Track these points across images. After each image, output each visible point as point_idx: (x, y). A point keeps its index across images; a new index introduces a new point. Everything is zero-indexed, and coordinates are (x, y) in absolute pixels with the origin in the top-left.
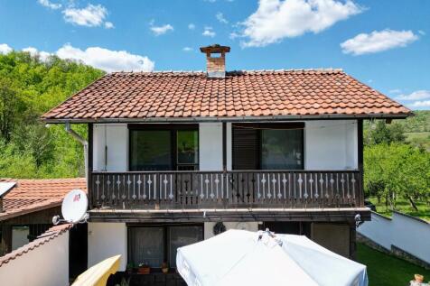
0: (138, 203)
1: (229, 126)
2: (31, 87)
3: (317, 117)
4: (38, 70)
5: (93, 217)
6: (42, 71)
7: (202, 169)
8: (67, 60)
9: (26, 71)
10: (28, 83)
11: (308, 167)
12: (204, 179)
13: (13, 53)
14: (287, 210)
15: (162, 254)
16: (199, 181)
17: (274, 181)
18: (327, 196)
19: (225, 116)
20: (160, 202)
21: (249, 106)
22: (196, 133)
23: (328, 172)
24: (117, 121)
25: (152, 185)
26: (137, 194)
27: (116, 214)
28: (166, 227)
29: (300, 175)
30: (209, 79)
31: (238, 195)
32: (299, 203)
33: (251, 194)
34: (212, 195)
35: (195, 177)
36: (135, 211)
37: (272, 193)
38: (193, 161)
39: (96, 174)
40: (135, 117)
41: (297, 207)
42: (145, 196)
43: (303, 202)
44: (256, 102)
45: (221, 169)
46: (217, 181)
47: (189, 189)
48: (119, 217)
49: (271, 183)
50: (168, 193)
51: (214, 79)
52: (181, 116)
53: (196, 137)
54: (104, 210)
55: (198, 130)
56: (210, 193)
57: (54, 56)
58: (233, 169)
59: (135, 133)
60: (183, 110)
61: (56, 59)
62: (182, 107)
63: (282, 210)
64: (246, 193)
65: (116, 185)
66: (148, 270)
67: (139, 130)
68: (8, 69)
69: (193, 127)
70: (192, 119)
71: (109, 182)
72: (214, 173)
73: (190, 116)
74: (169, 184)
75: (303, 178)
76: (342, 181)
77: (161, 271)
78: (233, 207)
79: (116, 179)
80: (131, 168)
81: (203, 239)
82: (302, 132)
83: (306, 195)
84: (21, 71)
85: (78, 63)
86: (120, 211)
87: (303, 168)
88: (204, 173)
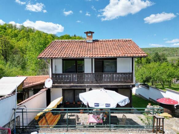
0: (66, 83)
1: (93, 60)
2: (13, 38)
3: (120, 57)
4: (16, 31)
5: (53, 87)
6: (17, 32)
7: (85, 72)
8: (28, 27)
9: (11, 32)
10: (12, 37)
11: (118, 72)
12: (86, 75)
13: (6, 24)
14: (110, 84)
15: (73, 98)
16: (84, 76)
17: (107, 76)
18: (122, 80)
19: (92, 57)
20: (73, 82)
21: (99, 53)
22: (83, 61)
23: (123, 73)
24: (60, 58)
25: (71, 77)
26: (66, 80)
27: (60, 86)
28: (74, 90)
29: (115, 74)
30: (87, 43)
31: (96, 80)
32: (114, 82)
33: (100, 79)
34: (88, 80)
35: (83, 75)
36: (66, 85)
37: (106, 79)
38: (82, 70)
39: (54, 74)
40: (65, 57)
41: (114, 84)
42: (68, 81)
43: (115, 82)
44: (102, 52)
45: (91, 72)
46: (90, 76)
47: (81, 79)
48: (61, 87)
49: (106, 76)
50: (75, 79)
51: (89, 43)
52: (79, 57)
53: (83, 62)
54: (56, 85)
55: (84, 60)
56: (88, 79)
57: (22, 26)
58: (95, 72)
59: (64, 61)
60: (79, 55)
61: (23, 26)
62: (79, 54)
63: (109, 84)
64: (98, 79)
65: (60, 77)
66: (69, 103)
67: (66, 61)
68: (4, 31)
69: (82, 60)
70: (82, 58)
71: (57, 76)
72: (89, 74)
73: (82, 57)
74: (75, 77)
75: (115, 75)
76: (127, 76)
77: (73, 103)
78: (95, 84)
79: (60, 76)
80: (63, 72)
81: (86, 92)
82: (116, 61)
83: (116, 80)
84: (9, 32)
85: (32, 28)
86: (61, 85)
87: (116, 72)
88: (86, 74)
